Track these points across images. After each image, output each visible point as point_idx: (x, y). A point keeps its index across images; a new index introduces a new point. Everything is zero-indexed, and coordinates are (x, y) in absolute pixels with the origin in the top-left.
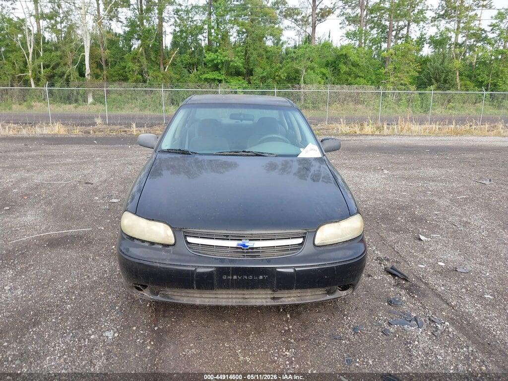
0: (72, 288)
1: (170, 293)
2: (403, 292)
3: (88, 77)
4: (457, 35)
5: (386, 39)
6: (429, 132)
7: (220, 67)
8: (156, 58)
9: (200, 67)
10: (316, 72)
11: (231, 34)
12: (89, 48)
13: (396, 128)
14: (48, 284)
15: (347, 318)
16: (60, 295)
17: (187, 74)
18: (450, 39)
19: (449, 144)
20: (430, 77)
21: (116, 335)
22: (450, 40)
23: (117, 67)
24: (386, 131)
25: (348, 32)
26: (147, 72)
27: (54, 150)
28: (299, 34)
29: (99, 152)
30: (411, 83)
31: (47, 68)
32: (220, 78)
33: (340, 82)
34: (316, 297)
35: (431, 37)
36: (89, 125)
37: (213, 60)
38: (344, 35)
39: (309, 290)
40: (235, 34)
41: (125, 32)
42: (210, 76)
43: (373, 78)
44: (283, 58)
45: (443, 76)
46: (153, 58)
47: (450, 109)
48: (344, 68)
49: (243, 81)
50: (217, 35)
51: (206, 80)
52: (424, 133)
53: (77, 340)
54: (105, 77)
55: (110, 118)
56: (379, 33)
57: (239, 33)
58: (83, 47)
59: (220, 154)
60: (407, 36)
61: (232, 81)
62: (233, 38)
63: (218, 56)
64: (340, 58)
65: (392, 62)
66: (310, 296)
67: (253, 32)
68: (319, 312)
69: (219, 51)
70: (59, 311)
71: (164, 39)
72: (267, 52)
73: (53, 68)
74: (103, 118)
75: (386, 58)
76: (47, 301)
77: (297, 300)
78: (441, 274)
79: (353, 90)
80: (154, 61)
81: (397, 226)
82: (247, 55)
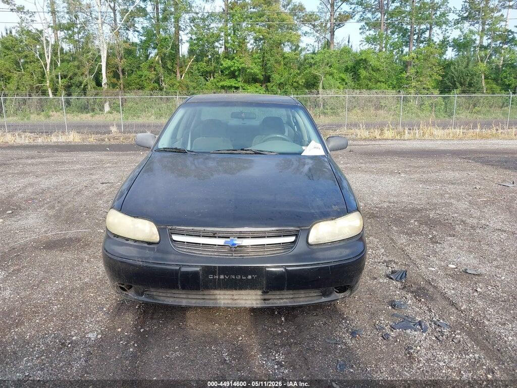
0: (62, 289)
1: (155, 293)
2: (409, 296)
3: (105, 87)
4: (481, 37)
5: (407, 44)
6: (453, 137)
7: (237, 74)
8: (172, 66)
9: (216, 75)
10: (336, 77)
11: (248, 41)
12: (106, 58)
13: (417, 133)
14: (38, 285)
15: (346, 322)
16: (48, 296)
17: (204, 83)
18: (474, 41)
19: (473, 147)
20: (455, 81)
21: (99, 336)
22: (474, 43)
23: (133, 76)
24: (407, 136)
25: (367, 36)
26: (164, 80)
27: (65, 156)
28: (318, 40)
29: (110, 158)
30: (434, 88)
31: (65, 78)
32: (237, 85)
33: (360, 87)
34: (310, 299)
35: (454, 40)
36: (105, 133)
37: (229, 67)
38: (363, 40)
39: (302, 292)
40: (252, 41)
41: (141, 42)
42: (227, 83)
43: (395, 83)
44: (301, 64)
45: (468, 80)
46: (169, 65)
47: (475, 113)
48: (363, 73)
49: (260, 88)
50: (234, 42)
51: (223, 87)
52: (447, 137)
53: (57, 341)
54: (122, 86)
55: (125, 126)
56: (400, 37)
57: (256, 40)
58: (100, 57)
59: (217, 152)
60: (430, 40)
61: (249, 88)
62: (250, 45)
63: (234, 63)
64: (360, 63)
65: (414, 66)
66: (304, 298)
67: (270, 39)
68: (317, 315)
69: (236, 58)
70: (45, 312)
71: (180, 47)
72: (284, 59)
73: (71, 78)
74: (119, 126)
75: (408, 62)
76: (34, 302)
77: (290, 302)
78: (453, 278)
79: (373, 94)
80: (170, 69)
81: (410, 229)
82: (265, 61)
